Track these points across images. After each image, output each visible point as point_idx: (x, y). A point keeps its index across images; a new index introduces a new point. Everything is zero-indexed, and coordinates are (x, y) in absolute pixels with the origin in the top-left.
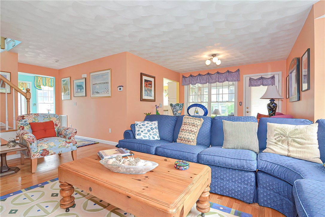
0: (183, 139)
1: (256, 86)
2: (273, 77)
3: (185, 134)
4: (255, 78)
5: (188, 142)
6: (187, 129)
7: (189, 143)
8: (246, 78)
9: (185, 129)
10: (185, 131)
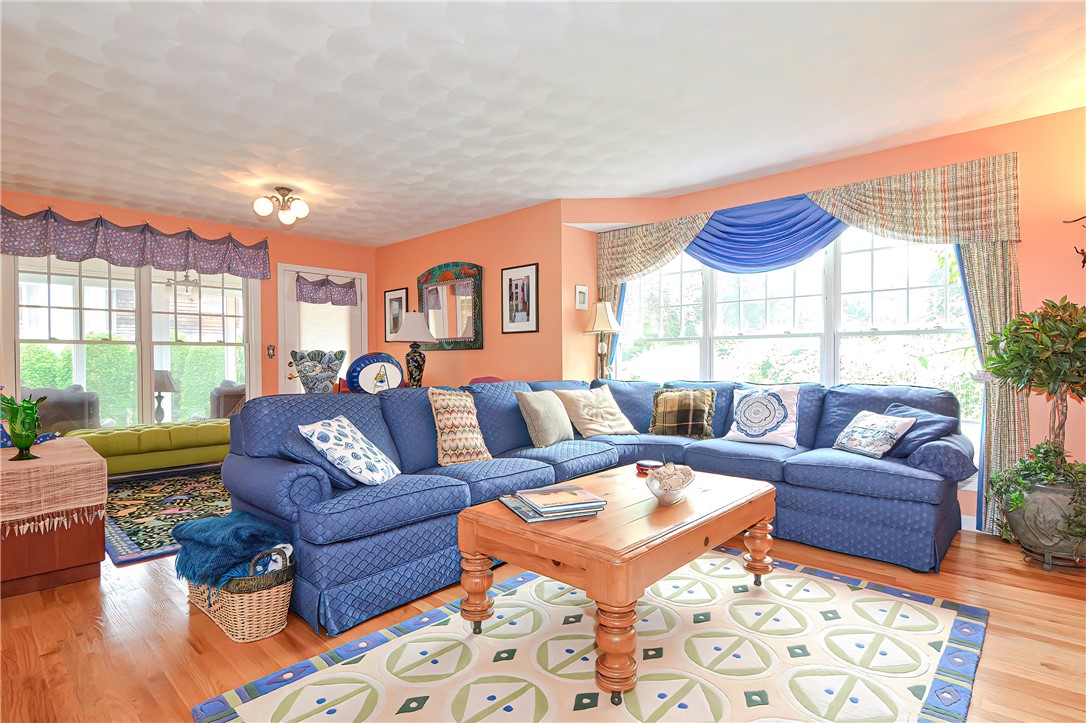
0: (464, 451)
1: (314, 301)
2: (351, 285)
3: (465, 435)
4: (312, 278)
5: (477, 455)
6: (463, 423)
7: (480, 456)
8: (285, 276)
9: (456, 423)
10: (461, 429)
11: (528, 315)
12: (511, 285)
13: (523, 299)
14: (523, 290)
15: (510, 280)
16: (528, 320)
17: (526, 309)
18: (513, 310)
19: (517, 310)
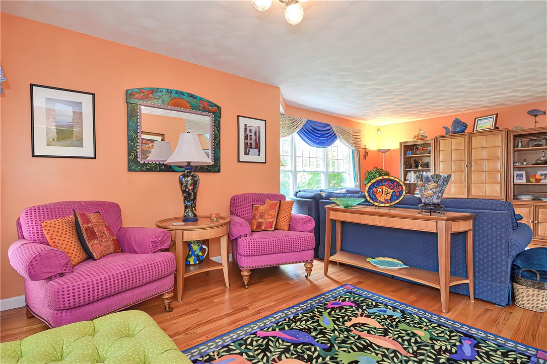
11: (259, 152)
12: (246, 129)
13: (256, 140)
14: (255, 135)
15: (246, 125)
16: (259, 155)
17: (258, 147)
18: (248, 146)
19: (251, 147)
